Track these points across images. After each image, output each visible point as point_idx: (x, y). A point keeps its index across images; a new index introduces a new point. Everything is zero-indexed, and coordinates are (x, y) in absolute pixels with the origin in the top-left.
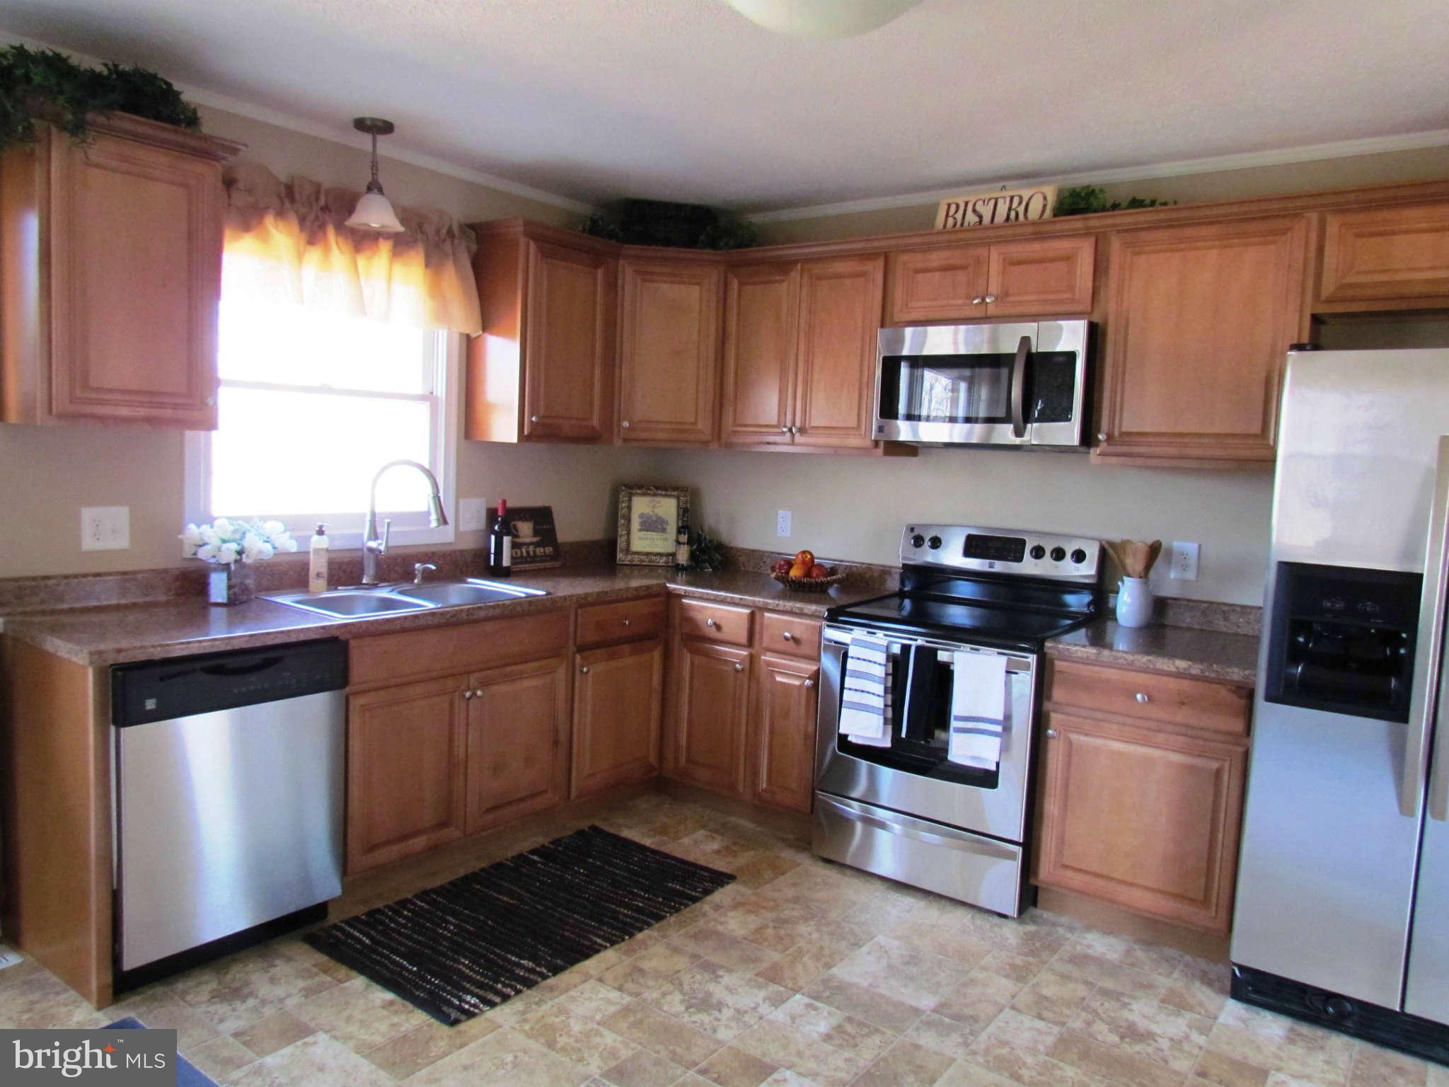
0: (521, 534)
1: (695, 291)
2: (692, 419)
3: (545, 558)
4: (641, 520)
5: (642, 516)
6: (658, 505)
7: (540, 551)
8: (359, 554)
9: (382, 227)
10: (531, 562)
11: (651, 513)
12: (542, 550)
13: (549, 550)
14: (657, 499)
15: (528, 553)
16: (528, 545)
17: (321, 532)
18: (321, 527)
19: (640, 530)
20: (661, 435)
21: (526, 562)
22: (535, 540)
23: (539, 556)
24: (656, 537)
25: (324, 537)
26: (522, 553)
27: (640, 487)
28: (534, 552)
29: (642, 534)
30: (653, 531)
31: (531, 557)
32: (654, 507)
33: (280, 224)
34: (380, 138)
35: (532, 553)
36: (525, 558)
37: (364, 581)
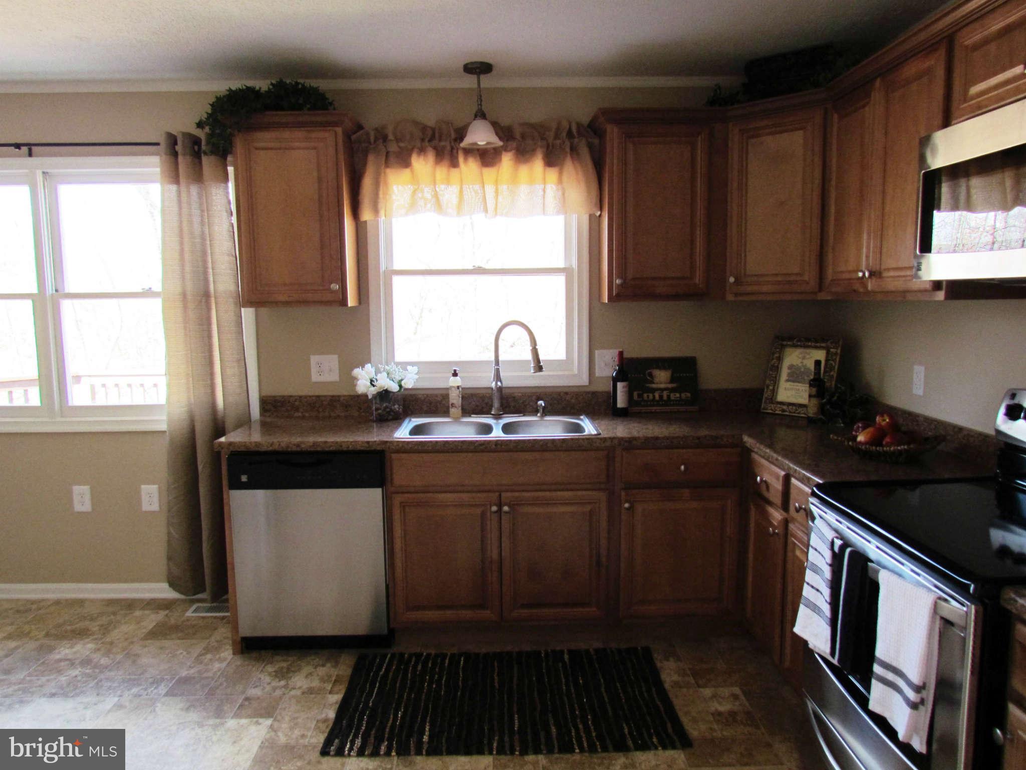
0: (656, 380)
1: (798, 137)
2: (796, 270)
3: (679, 402)
4: (789, 371)
5: (791, 367)
6: (808, 356)
7: (675, 396)
8: (490, 391)
9: (488, 143)
10: (662, 405)
11: (800, 365)
12: (678, 395)
13: (686, 395)
14: (808, 351)
15: (661, 397)
16: (662, 390)
17: (455, 374)
18: (455, 371)
19: (787, 381)
20: (765, 289)
21: (658, 405)
22: (670, 386)
23: (673, 401)
24: (801, 388)
25: (458, 378)
26: (654, 396)
27: (791, 338)
28: (669, 397)
29: (789, 384)
30: (799, 382)
31: (664, 401)
32: (804, 358)
33: (422, 158)
34: (482, 77)
35: (665, 398)
36: (658, 401)
37: (493, 413)
